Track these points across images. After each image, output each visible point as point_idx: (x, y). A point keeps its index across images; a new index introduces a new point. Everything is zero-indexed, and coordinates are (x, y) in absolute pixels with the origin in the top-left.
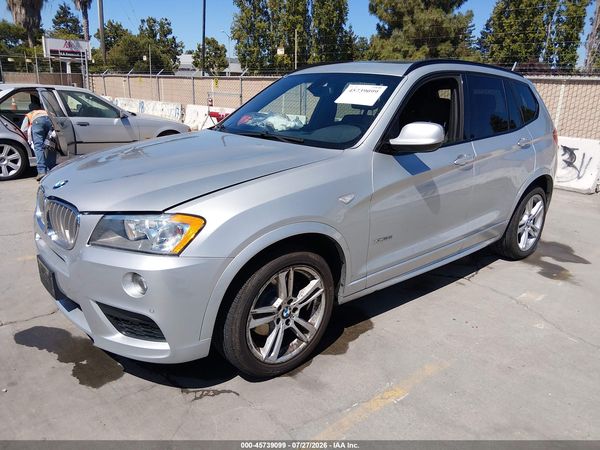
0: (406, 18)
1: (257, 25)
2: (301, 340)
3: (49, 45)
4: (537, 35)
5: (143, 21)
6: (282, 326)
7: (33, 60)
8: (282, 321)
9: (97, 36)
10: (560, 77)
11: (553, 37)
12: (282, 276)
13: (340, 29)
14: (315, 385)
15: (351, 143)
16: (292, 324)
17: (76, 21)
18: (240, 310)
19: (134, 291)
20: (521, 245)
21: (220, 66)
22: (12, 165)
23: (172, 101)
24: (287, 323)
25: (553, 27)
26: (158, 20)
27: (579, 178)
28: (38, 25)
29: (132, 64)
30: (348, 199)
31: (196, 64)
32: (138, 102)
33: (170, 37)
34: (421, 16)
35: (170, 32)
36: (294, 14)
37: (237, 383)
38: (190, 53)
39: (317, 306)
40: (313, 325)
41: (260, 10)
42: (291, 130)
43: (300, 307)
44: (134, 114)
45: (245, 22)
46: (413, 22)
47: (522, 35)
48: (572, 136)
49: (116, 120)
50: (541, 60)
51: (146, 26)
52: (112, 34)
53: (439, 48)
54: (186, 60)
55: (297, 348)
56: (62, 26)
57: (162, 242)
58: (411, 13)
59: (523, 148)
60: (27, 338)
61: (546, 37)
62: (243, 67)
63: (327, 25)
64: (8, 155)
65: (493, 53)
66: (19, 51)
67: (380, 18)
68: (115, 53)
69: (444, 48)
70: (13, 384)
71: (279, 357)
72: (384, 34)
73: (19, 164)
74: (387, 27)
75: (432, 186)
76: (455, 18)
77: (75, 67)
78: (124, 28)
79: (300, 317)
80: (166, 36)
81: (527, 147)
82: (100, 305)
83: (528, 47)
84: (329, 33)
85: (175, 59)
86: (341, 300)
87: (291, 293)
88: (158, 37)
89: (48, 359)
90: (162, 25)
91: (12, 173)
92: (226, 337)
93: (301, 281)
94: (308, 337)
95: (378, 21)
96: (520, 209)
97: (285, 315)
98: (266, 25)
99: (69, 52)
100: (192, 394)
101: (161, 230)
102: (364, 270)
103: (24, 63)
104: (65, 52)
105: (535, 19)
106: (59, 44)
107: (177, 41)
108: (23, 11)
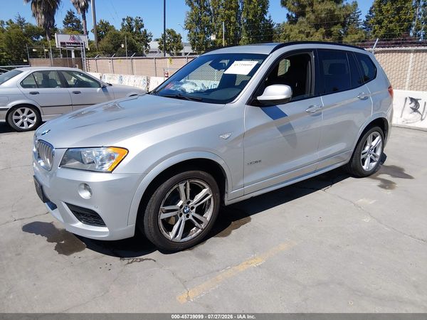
0: (308, 9)
1: (203, 18)
2: (198, 228)
3: (60, 39)
4: (408, 17)
5: (124, 20)
6: (184, 218)
7: (49, 49)
8: (184, 215)
9: (92, 31)
10: (410, 48)
11: (421, 17)
12: (182, 187)
13: (262, 18)
14: (206, 256)
15: (231, 100)
16: (190, 217)
17: (78, 22)
18: (153, 207)
19: (85, 194)
20: (365, 167)
21: (177, 49)
22: (30, 121)
23: (142, 75)
24: (188, 216)
25: (421, 10)
26: (134, 18)
27: (422, 120)
28: (52, 26)
29: (116, 50)
30: (227, 136)
31: (160, 48)
32: (118, 76)
33: (142, 30)
34: (318, 7)
35: (142, 26)
36: (228, 9)
37: (156, 255)
38: (157, 40)
39: (209, 206)
40: (206, 218)
41: (204, 8)
42: (197, 92)
43: (196, 206)
44: (111, 85)
45: (194, 17)
46: (313, 12)
47: (397, 17)
48: (419, 90)
49: (99, 89)
50: (411, 34)
51: (126, 23)
52: (103, 30)
53: (332, 29)
54: (154, 45)
55: (194, 233)
56: (69, 25)
57: (102, 165)
58: (311, 5)
59: (362, 99)
60: (30, 228)
61: (415, 17)
62: (193, 49)
63: (253, 16)
64: (28, 114)
65: (375, 31)
66: (40, 44)
67: (289, 9)
68: (104, 43)
69: (336, 29)
70: (19, 254)
71: (182, 238)
72: (292, 21)
73: (35, 120)
74: (294, 15)
75: (289, 127)
76: (344, 7)
77: (78, 53)
78: (111, 25)
79: (196, 212)
80: (139, 29)
81: (366, 98)
82: (68, 204)
83: (401, 26)
84: (255, 22)
85: (146, 45)
86: (227, 202)
87: (188, 197)
88: (134, 30)
89: (41, 240)
90: (137, 22)
91: (31, 126)
92: (145, 224)
93: (195, 190)
94: (203, 226)
95: (287, 12)
96: (362, 141)
97: (185, 211)
98: (209, 18)
99: (73, 43)
100: (126, 261)
101: (101, 157)
102: (241, 183)
103: (43, 52)
104: (70, 43)
105: (406, 5)
106: (66, 38)
107: (148, 32)
108: (43, 17)
